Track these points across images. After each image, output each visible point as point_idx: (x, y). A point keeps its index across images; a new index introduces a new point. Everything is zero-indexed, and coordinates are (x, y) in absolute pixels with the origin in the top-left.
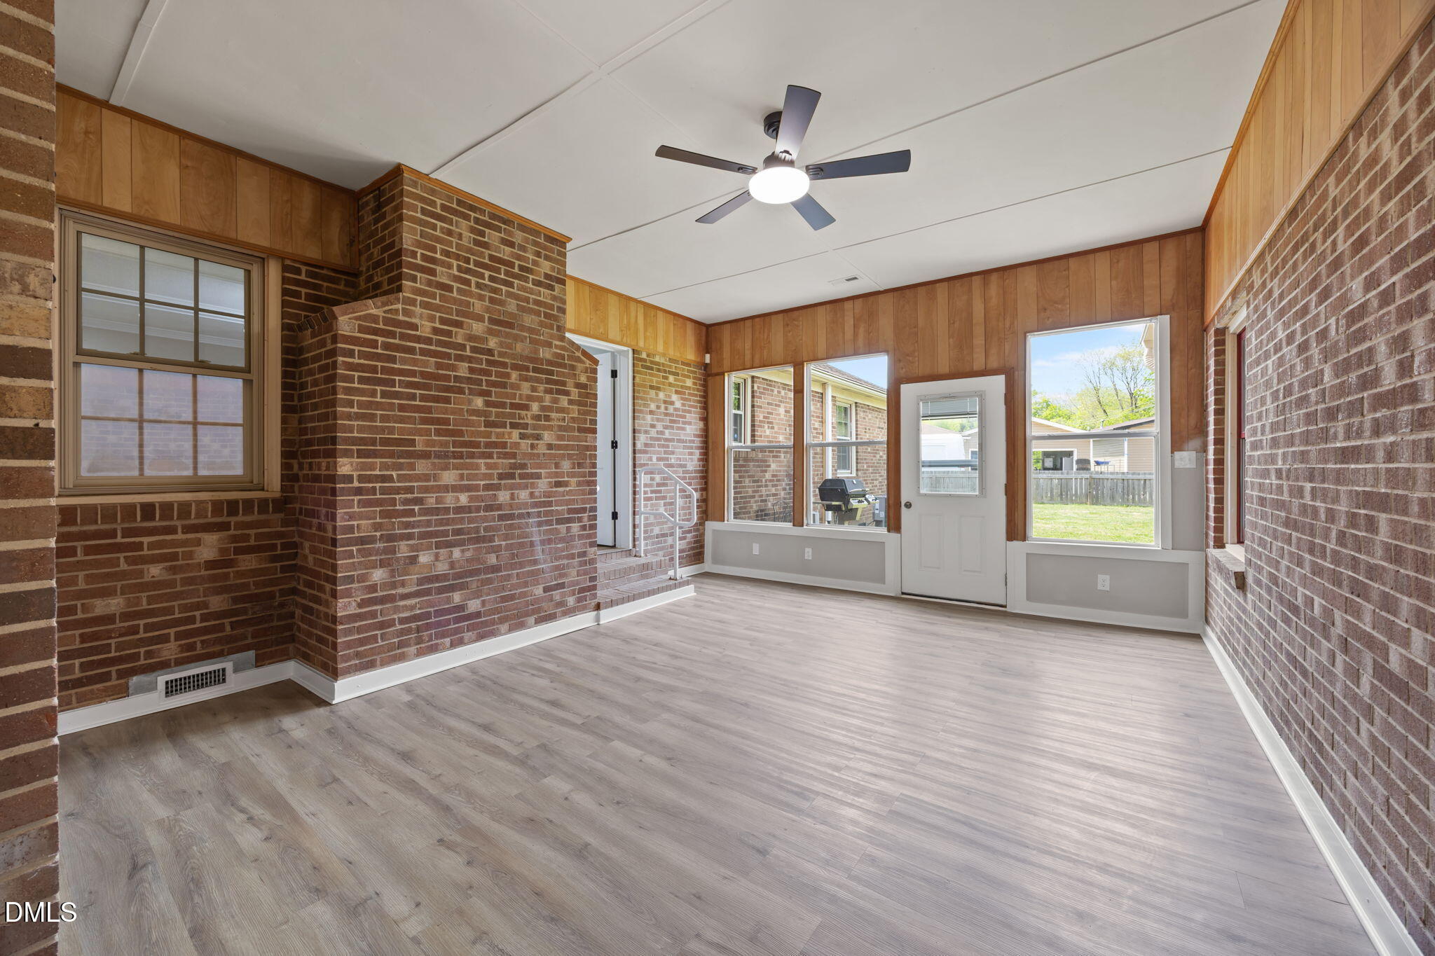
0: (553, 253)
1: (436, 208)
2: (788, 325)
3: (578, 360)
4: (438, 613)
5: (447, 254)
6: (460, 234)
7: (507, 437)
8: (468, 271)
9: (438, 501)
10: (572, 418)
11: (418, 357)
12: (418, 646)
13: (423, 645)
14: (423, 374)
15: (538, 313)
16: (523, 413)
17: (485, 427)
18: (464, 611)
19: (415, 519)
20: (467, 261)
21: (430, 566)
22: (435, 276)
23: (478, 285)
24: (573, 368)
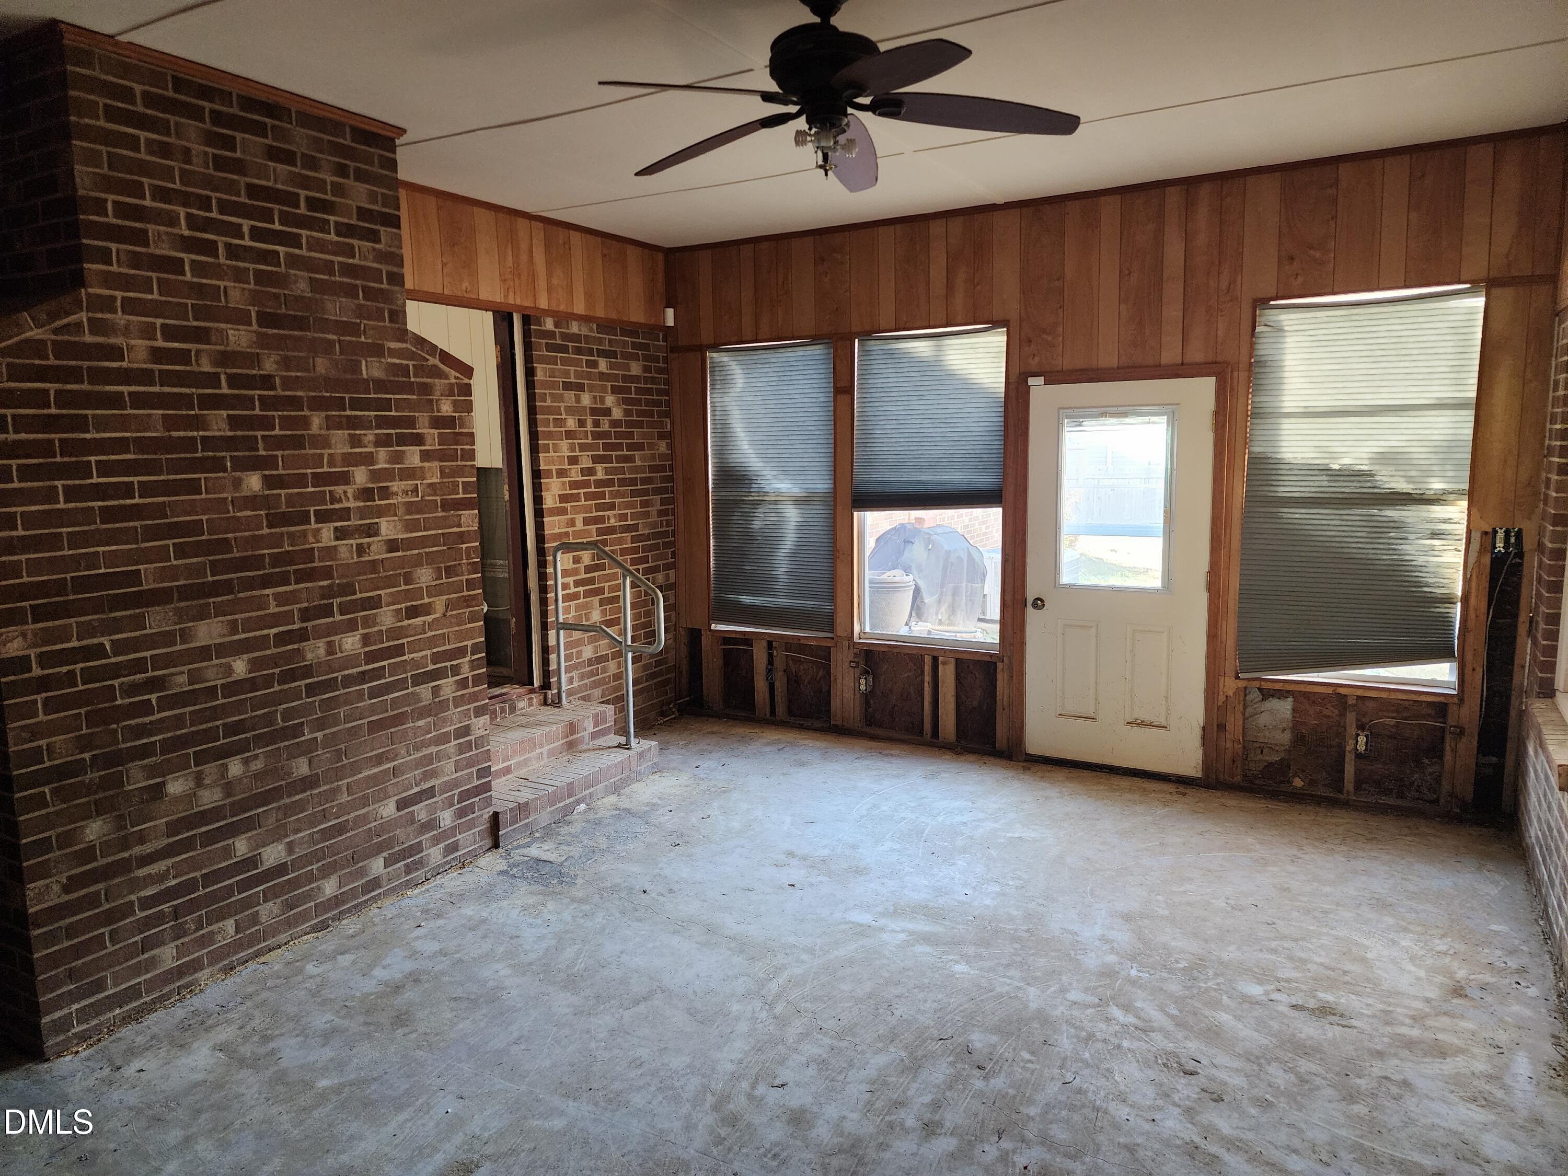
0: (372, 164)
1: (134, 103)
2: (823, 260)
3: (436, 373)
4: (208, 879)
5: (162, 194)
6: (187, 151)
7: (311, 539)
8: (209, 225)
9: (193, 677)
10: (431, 485)
11: (129, 411)
12: (178, 942)
13: (187, 939)
14: (142, 445)
15: (351, 292)
16: (339, 489)
17: (269, 527)
18: (257, 868)
19: (151, 718)
20: (205, 204)
21: (191, 797)
22: (147, 245)
23: (233, 252)
24: (426, 389)
